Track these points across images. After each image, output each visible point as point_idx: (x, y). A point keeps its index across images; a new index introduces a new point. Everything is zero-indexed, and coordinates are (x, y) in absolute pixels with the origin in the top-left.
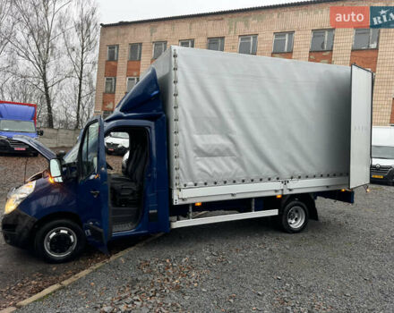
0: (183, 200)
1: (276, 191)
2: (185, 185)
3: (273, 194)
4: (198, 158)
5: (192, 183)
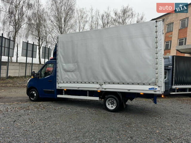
0: (60, 87)
2: (60, 82)
3: (96, 89)
4: (65, 72)
5: (62, 82)
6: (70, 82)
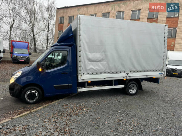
0: (83, 80)
1: (123, 77)
2: (84, 74)
3: (122, 78)
4: (89, 63)
5: (87, 73)
6: (97, 73)
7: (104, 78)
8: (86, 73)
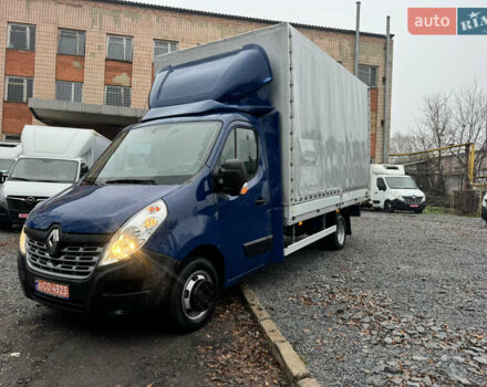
0: (294, 218)
1: (337, 205)
2: (296, 200)
7: (318, 211)
8: (298, 198)
